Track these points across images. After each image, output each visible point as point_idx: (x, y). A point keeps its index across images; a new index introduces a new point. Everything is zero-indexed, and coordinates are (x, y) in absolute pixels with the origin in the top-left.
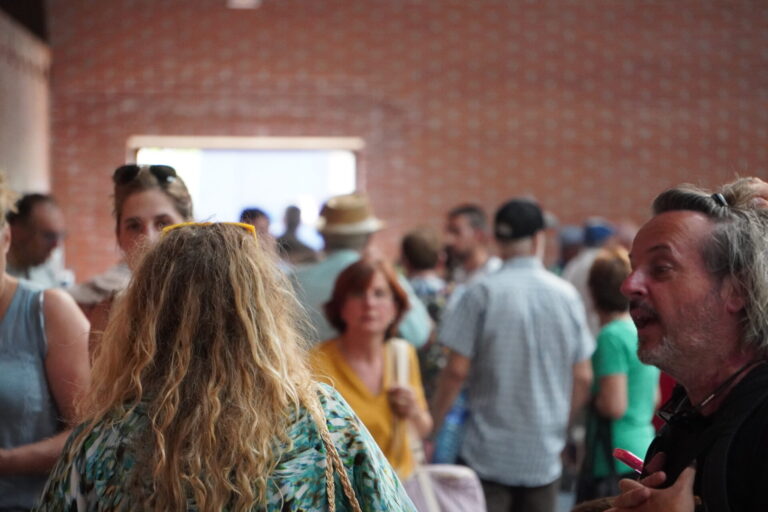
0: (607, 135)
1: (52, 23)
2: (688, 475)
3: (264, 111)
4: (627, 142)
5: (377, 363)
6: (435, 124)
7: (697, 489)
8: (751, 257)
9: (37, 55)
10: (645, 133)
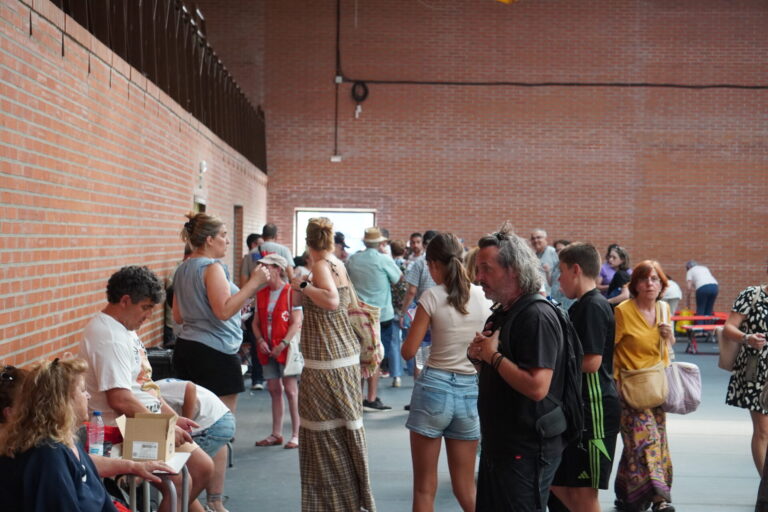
0: (464, 209)
1: (269, 167)
2: (497, 333)
3: (342, 199)
4: (471, 211)
5: (653, 311)
6: (403, 203)
7: (500, 338)
8: (514, 258)
9: (262, 177)
10: (477, 208)
